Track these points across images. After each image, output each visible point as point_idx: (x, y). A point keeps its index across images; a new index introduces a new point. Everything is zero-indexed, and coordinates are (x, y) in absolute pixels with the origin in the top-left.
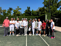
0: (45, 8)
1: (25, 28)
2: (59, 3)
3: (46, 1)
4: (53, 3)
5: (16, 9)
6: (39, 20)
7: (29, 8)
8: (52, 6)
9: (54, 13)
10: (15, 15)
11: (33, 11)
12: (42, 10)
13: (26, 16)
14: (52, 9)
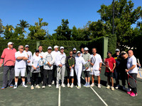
0: (104, 23)
1: (58, 69)
2: (134, 12)
3: (106, 8)
4: (120, 12)
5: (36, 24)
6: (94, 50)
7: (67, 22)
8: (118, 19)
9: (125, 35)
10: (32, 39)
11: (74, 28)
12: (95, 28)
13: (58, 39)
14: (120, 25)
